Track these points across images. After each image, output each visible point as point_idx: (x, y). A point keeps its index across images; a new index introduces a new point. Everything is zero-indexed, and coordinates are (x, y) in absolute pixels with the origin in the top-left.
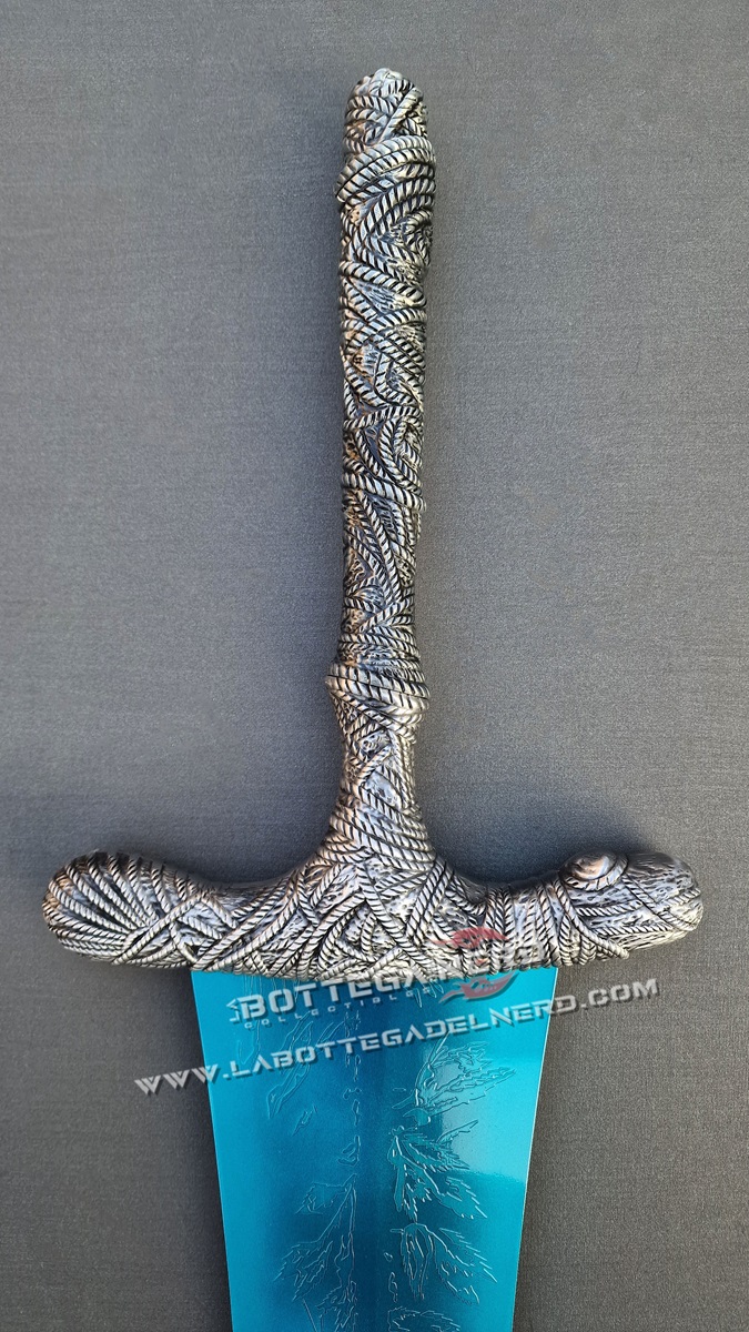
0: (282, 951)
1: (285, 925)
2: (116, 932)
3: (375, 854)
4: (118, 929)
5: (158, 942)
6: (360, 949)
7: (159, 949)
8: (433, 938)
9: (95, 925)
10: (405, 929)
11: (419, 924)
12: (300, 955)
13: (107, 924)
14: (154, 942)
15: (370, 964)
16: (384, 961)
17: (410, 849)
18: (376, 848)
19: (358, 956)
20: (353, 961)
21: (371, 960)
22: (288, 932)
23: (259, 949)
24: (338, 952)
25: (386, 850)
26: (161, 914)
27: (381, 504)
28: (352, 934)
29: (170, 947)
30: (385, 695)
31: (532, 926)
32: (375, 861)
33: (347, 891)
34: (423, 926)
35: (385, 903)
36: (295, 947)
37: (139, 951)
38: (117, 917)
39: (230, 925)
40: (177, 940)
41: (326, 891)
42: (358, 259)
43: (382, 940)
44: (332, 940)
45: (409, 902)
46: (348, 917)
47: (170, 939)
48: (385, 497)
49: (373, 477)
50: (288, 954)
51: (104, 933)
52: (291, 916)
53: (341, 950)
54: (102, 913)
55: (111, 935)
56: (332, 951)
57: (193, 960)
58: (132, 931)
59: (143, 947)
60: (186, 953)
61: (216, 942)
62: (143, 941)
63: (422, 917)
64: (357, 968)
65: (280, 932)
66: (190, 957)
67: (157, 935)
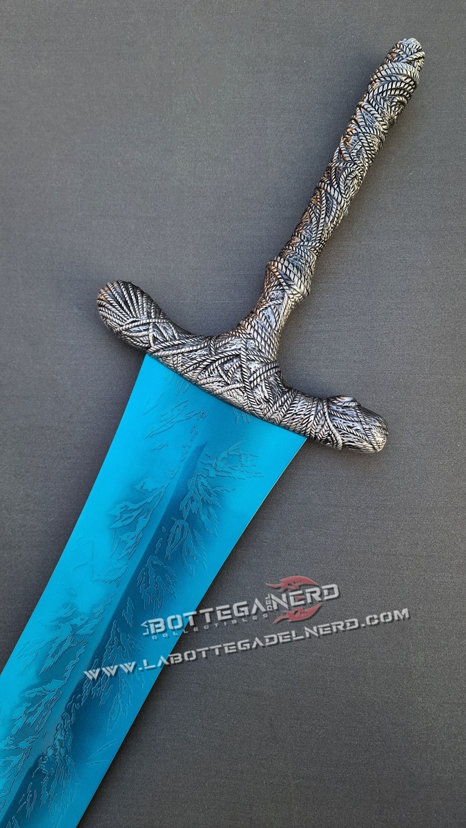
0: (192, 359)
1: (199, 349)
2: (127, 314)
3: (253, 339)
4: (129, 313)
5: (141, 328)
6: (226, 375)
7: (141, 331)
8: (260, 388)
9: (120, 305)
10: (250, 377)
11: (257, 378)
12: (200, 365)
13: (125, 308)
14: (140, 327)
15: (228, 384)
16: (234, 386)
17: (269, 346)
18: (256, 337)
19: (224, 377)
20: (221, 379)
21: (229, 382)
22: (199, 352)
23: (182, 353)
24: (216, 372)
25: (259, 339)
26: (149, 317)
27: (329, 198)
28: (226, 366)
29: (146, 333)
30: (292, 276)
31: (306, 406)
32: (252, 341)
33: (233, 347)
34: (259, 380)
35: (248, 360)
36: (199, 360)
37: (132, 328)
38: (131, 307)
39: (176, 337)
40: (150, 331)
41: (225, 344)
42: (368, 102)
43: (238, 376)
44: (217, 364)
45: (258, 366)
46: (226, 359)
47: (148, 330)
48: (333, 197)
49: (332, 186)
50: (195, 361)
51: (122, 311)
52: (204, 347)
53: (218, 371)
54: (126, 303)
55: (124, 313)
56: (214, 370)
57: (152, 344)
58: (134, 317)
59: (134, 327)
60: (151, 339)
61: (167, 341)
62: (136, 324)
63: (260, 375)
64: (220, 384)
65: (196, 351)
66: (151, 342)
67: (143, 325)
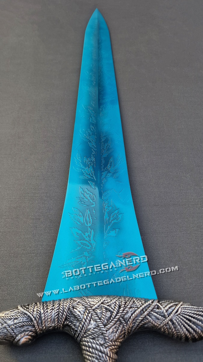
0: (131, 308)
1: (130, 317)
2: (184, 314)
3: (102, 345)
4: (184, 315)
5: (170, 310)
6: (106, 309)
7: (170, 308)
8: (82, 313)
9: (192, 317)
10: (91, 316)
11: (87, 318)
12: (125, 306)
13: (188, 317)
14: (171, 310)
15: (102, 303)
16: (98, 304)
17: (89, 347)
18: (101, 348)
19: (106, 306)
20: (108, 304)
21: (102, 305)
22: (129, 314)
23: (138, 308)
24: (113, 307)
25: (98, 347)
26: (171, 320)
28: (108, 314)
29: (166, 308)
31: (49, 317)
32: (102, 342)
33: (111, 330)
34: (85, 317)
35: (98, 326)
36: (127, 309)
37: (176, 307)
38: (185, 320)
39: (148, 317)
40: (165, 311)
41: (118, 330)
43: (99, 312)
44: (115, 312)
45: (90, 327)
46: (110, 320)
47: (167, 311)
50: (129, 307)
51: (188, 314)
52: (129, 320)
53: (112, 308)
54: (190, 321)
55: (186, 313)
56: (115, 308)
57: (158, 304)
58: (179, 314)
59: (175, 309)
60: (161, 306)
61: (152, 311)
62: (174, 312)
63: (86, 320)
64: (107, 302)
65: (132, 314)
66: (159, 305)
67: (171, 313)
